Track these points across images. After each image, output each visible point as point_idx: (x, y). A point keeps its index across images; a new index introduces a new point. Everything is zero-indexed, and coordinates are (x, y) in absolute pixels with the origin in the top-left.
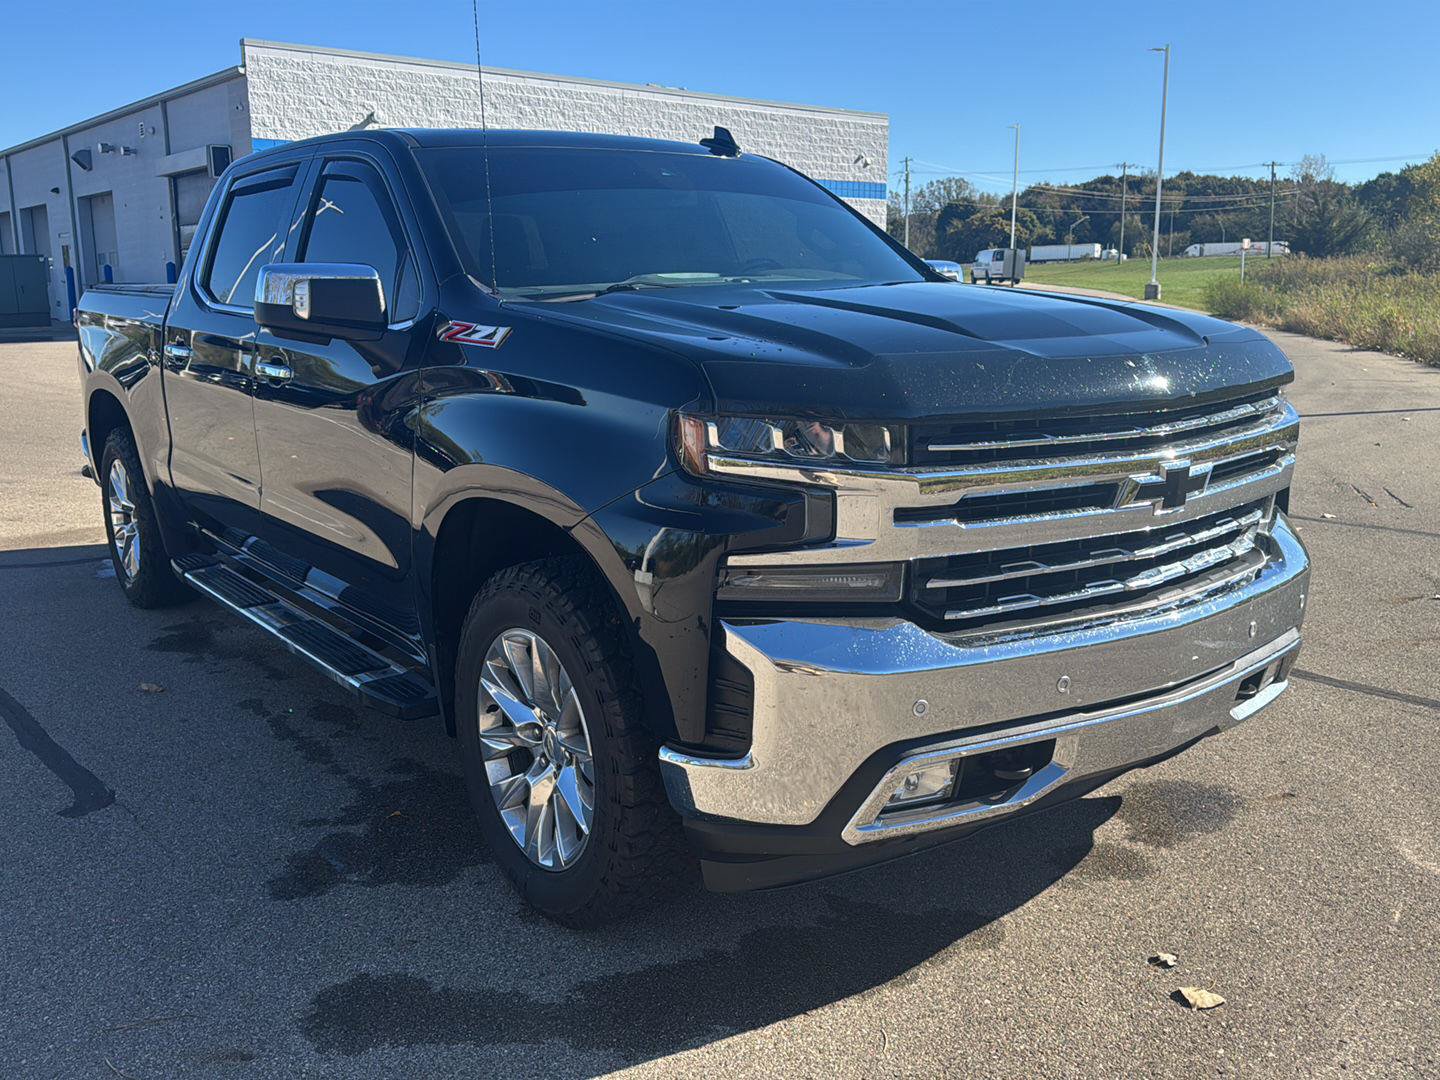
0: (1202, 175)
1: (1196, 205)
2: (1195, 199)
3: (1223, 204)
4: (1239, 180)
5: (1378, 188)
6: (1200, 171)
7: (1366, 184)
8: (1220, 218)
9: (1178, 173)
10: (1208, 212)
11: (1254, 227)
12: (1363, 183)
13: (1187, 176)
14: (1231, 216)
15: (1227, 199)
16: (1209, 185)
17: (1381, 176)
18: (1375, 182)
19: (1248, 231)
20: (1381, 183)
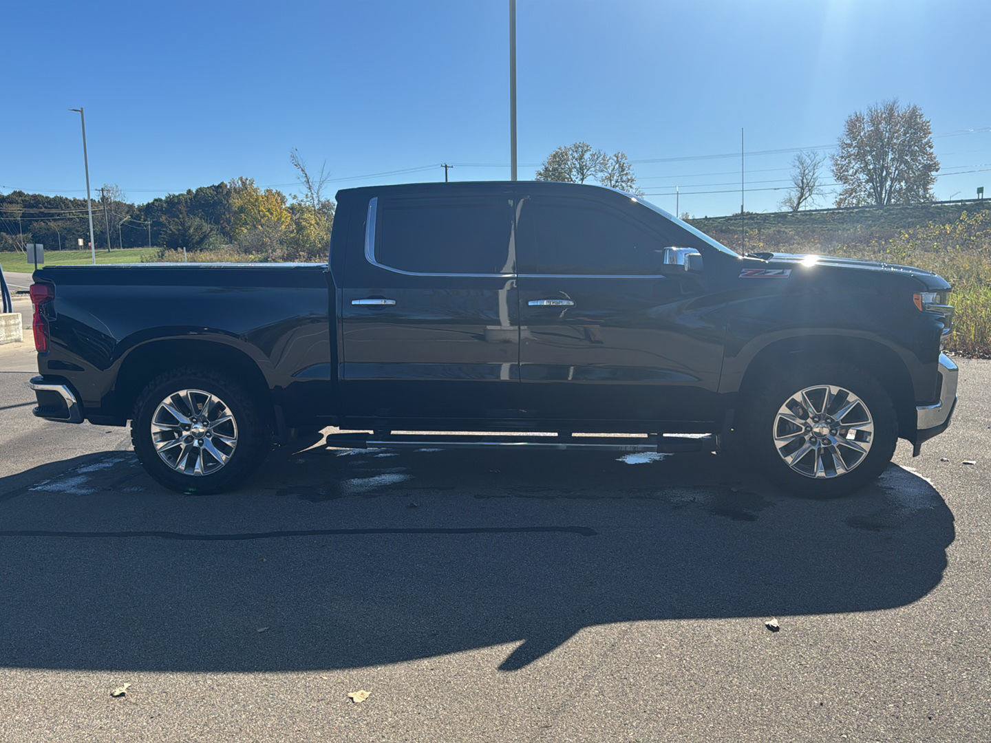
0: (31, 193)
1: (32, 215)
2: (32, 211)
3: (52, 215)
4: (61, 198)
5: (155, 208)
6: (29, 191)
7: (147, 205)
8: (52, 224)
9: (12, 192)
10: (42, 220)
11: (78, 231)
12: (145, 204)
13: (20, 194)
14: (60, 223)
15: (53, 211)
16: (36, 201)
17: (155, 200)
18: (153, 203)
19: (74, 234)
20: (156, 204)
